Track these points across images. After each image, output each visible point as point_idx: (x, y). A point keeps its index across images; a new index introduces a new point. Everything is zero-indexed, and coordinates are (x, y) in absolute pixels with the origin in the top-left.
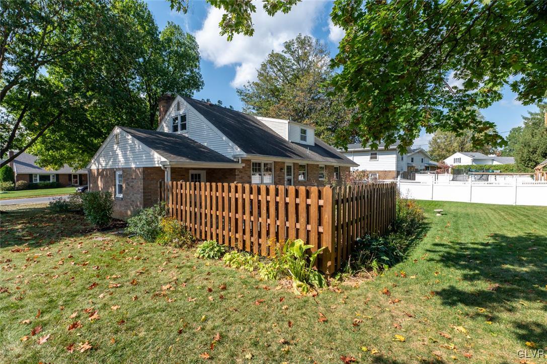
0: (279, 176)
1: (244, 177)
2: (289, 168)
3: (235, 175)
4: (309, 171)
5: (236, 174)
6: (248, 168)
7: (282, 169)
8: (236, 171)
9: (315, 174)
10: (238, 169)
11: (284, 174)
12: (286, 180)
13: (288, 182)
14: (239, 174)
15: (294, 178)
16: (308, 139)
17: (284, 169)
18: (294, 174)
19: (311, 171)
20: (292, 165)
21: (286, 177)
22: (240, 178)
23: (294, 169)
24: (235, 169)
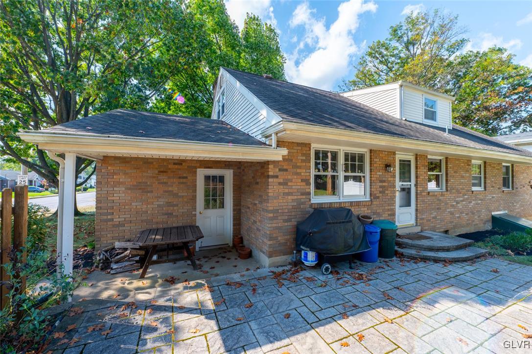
0: (381, 181)
1: (291, 181)
2: (405, 165)
3: (268, 177)
4: (450, 171)
5: (271, 173)
6: (302, 161)
7: (387, 166)
8: (271, 166)
9: (463, 177)
10: (275, 163)
11: (394, 176)
12: (398, 188)
13: (404, 193)
14: (279, 173)
15: (416, 185)
16: (439, 116)
17: (395, 167)
18: (417, 177)
19: (455, 172)
20: (412, 159)
21: (399, 184)
22: (280, 184)
23: (416, 168)
24: (267, 163)
